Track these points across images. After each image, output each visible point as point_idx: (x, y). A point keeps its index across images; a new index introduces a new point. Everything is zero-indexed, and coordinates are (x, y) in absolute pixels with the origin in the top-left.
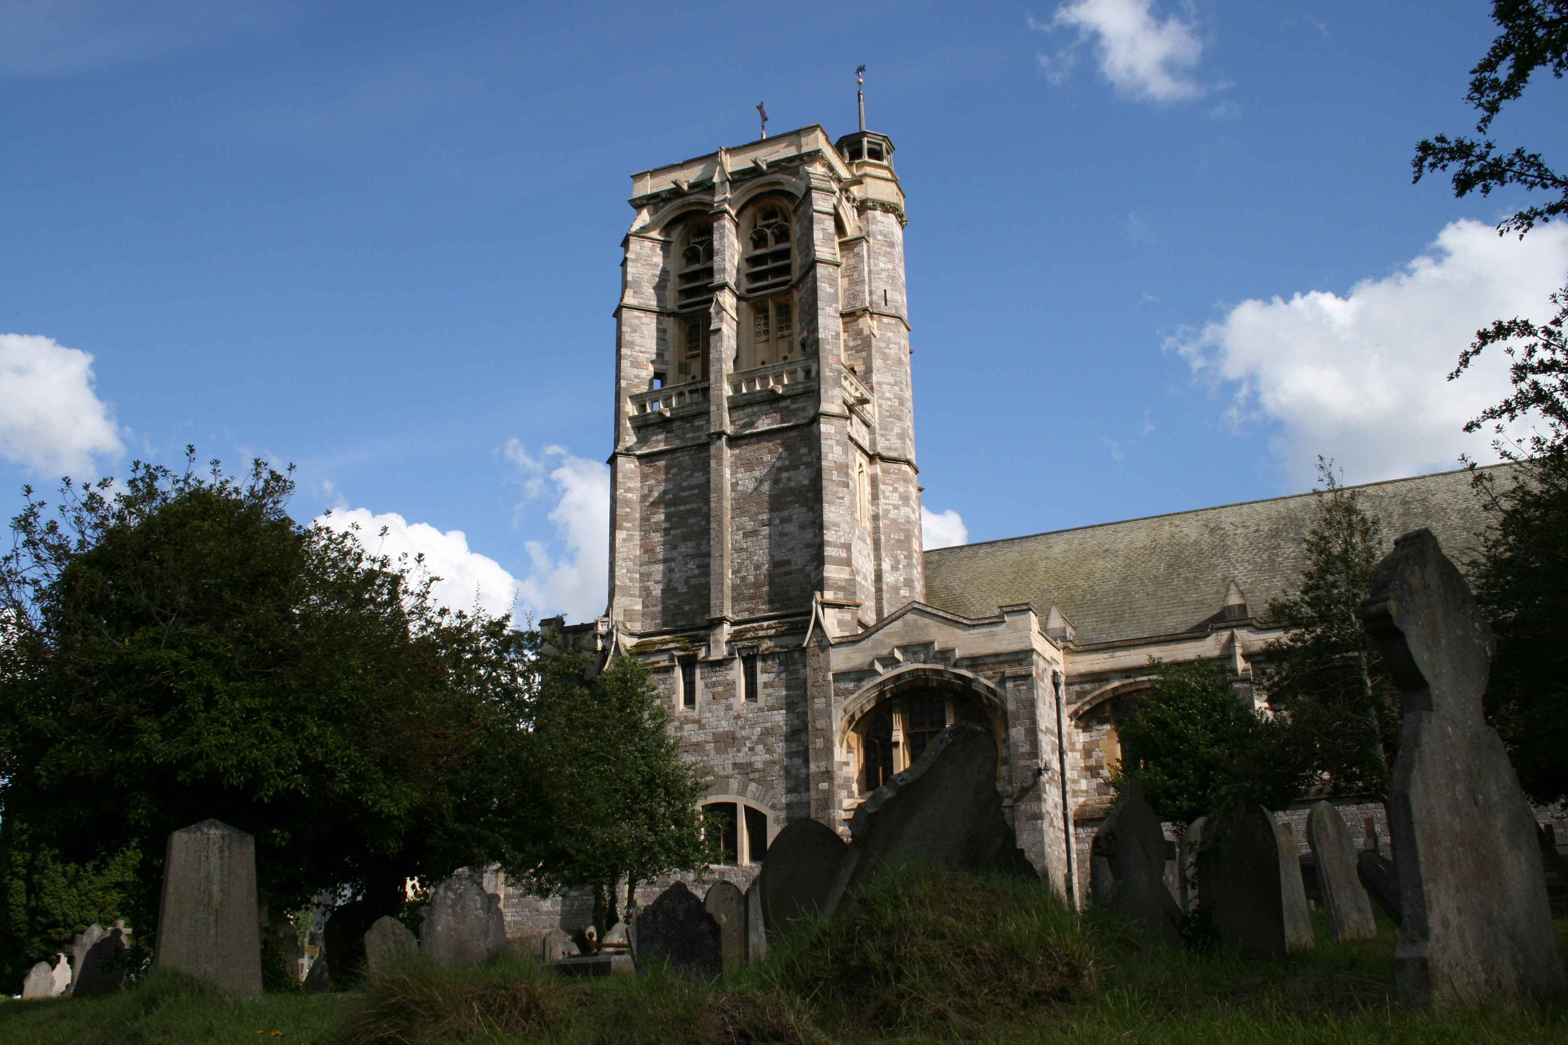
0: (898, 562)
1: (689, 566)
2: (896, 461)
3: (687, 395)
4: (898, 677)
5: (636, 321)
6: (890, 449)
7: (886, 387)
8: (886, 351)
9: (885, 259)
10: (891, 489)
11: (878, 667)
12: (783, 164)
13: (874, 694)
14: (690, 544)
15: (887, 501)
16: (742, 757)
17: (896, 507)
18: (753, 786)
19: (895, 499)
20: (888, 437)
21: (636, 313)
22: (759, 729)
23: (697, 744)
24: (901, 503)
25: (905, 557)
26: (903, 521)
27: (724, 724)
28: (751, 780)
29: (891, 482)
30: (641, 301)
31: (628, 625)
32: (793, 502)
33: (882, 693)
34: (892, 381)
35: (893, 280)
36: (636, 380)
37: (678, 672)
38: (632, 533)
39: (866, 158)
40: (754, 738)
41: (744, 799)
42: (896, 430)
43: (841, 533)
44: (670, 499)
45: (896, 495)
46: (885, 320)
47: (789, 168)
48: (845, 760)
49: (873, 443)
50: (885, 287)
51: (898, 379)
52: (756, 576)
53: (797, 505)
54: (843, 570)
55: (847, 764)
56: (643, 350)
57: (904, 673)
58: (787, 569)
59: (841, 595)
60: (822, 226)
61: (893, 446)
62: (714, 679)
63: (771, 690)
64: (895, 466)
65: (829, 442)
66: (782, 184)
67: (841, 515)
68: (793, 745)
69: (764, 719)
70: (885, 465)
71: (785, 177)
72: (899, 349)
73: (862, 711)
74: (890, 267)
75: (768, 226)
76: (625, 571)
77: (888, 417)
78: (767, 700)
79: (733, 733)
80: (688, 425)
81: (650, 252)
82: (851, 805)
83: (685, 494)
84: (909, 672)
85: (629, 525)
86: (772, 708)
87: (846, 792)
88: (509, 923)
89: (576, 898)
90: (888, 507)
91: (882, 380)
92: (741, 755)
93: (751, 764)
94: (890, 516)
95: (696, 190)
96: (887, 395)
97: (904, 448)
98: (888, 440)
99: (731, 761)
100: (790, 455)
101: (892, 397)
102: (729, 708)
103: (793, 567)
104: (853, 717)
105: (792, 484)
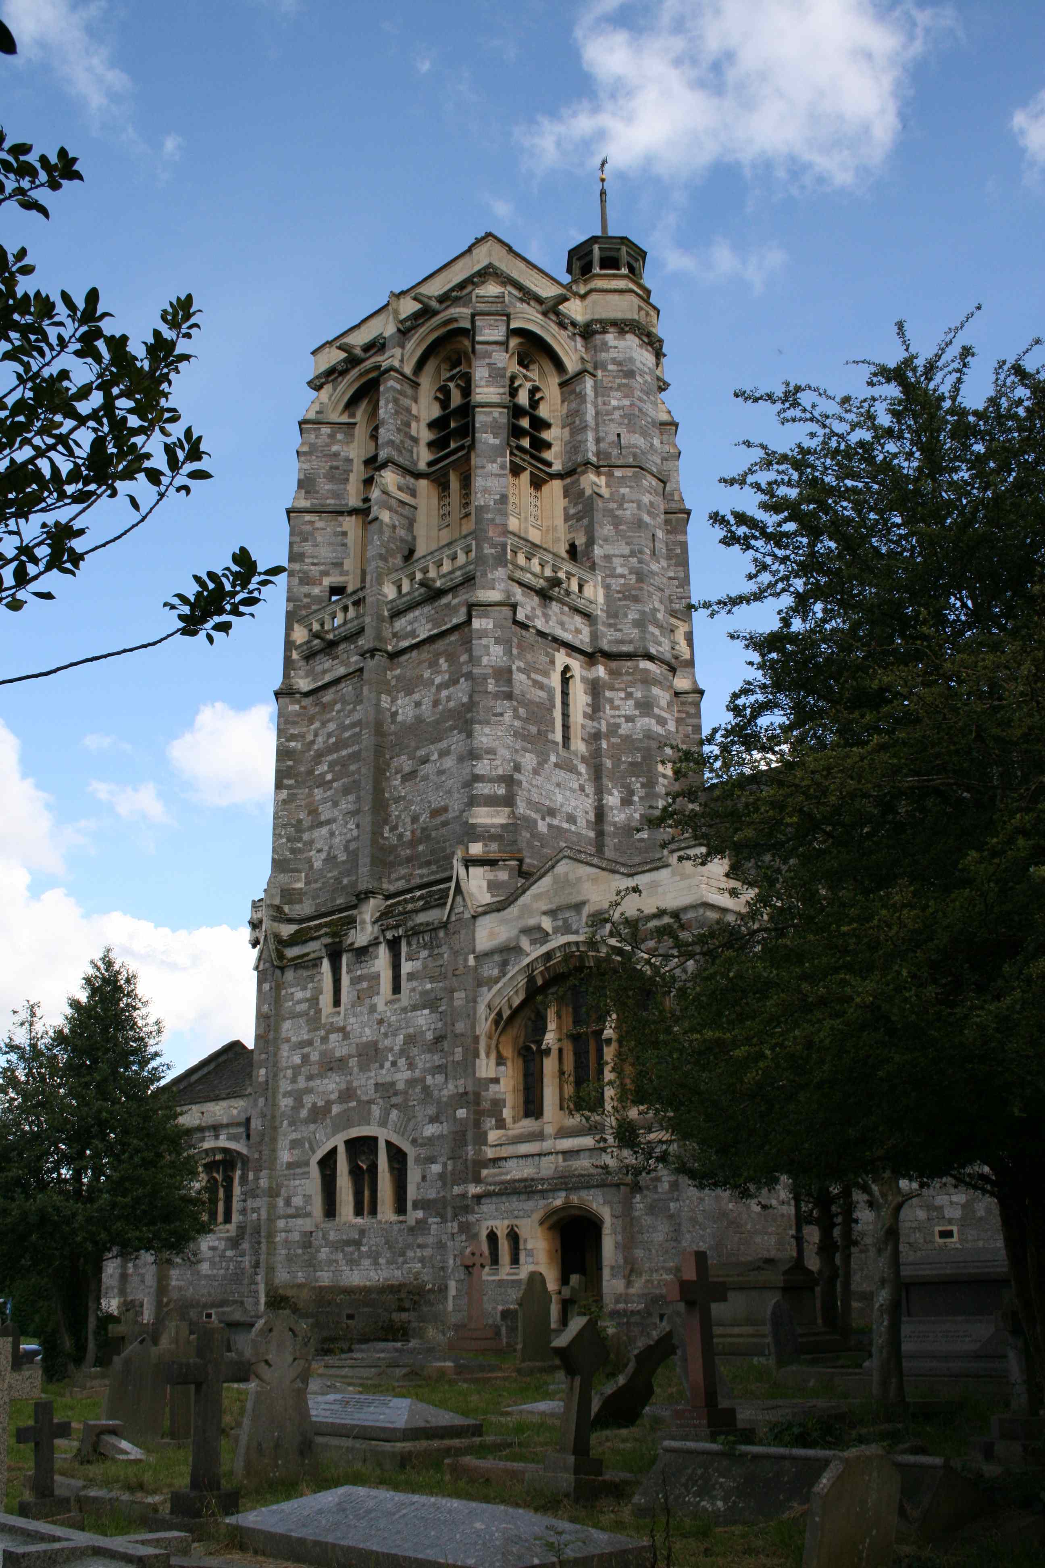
0: (632, 793)
1: (349, 826)
2: (629, 656)
3: (351, 609)
4: (548, 956)
5: (308, 528)
6: (622, 642)
7: (617, 561)
8: (619, 513)
9: (618, 394)
10: (622, 695)
11: (525, 943)
12: (454, 294)
13: (522, 981)
14: (351, 798)
15: (617, 713)
16: (385, 1075)
17: (629, 719)
18: (394, 1114)
19: (628, 708)
20: (619, 627)
21: (308, 517)
22: (402, 1037)
23: (341, 1060)
24: (637, 712)
25: (643, 785)
26: (641, 736)
27: (367, 1031)
28: (392, 1106)
29: (623, 686)
30: (315, 501)
31: (286, 909)
32: (452, 728)
33: (531, 979)
34: (626, 551)
35: (630, 420)
36: (305, 600)
37: (326, 965)
38: (295, 791)
39: (597, 270)
40: (397, 1048)
41: (385, 1131)
42: (632, 616)
43: (498, 762)
44: (333, 744)
45: (631, 702)
46: (618, 473)
47: (461, 298)
48: (492, 1075)
49: (594, 636)
50: (619, 430)
51: (636, 547)
52: (413, 832)
53: (455, 732)
54: (498, 812)
55: (496, 1081)
56: (315, 561)
57: (553, 950)
58: (443, 818)
59: (494, 846)
60: (487, 361)
61: (626, 638)
62: (359, 973)
63: (414, 984)
64: (629, 663)
65: (484, 641)
66: (455, 320)
67: (498, 738)
68: (436, 1057)
69: (407, 1022)
70: (614, 665)
71: (458, 310)
72: (639, 508)
73: (510, 1007)
74: (627, 402)
75: (451, 379)
76: (284, 840)
77: (620, 599)
78: (410, 997)
79: (376, 1043)
80: (352, 647)
81: (328, 440)
82: (499, 1138)
83: (347, 734)
84: (559, 947)
85: (291, 782)
86: (415, 1008)
87: (493, 1121)
88: (174, 1287)
89: (231, 1259)
90: (618, 720)
91: (612, 552)
92: (384, 1072)
93: (393, 1084)
94: (621, 731)
95: (372, 352)
96: (619, 570)
97: (643, 639)
98: (620, 630)
99: (372, 1081)
100: (449, 666)
101: (626, 572)
102: (373, 1009)
103: (450, 815)
104: (499, 1014)
105: (452, 704)
